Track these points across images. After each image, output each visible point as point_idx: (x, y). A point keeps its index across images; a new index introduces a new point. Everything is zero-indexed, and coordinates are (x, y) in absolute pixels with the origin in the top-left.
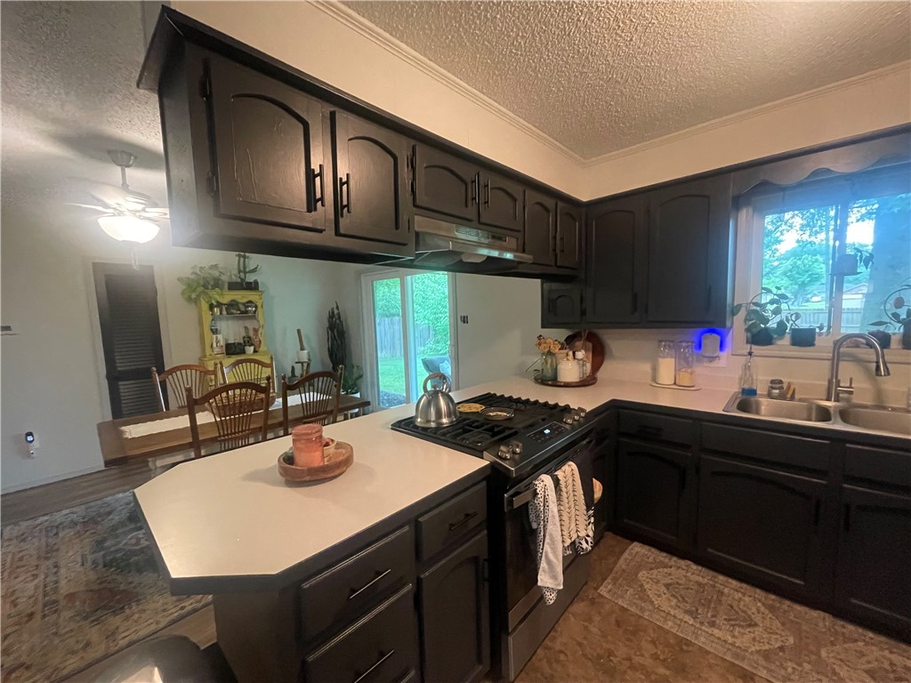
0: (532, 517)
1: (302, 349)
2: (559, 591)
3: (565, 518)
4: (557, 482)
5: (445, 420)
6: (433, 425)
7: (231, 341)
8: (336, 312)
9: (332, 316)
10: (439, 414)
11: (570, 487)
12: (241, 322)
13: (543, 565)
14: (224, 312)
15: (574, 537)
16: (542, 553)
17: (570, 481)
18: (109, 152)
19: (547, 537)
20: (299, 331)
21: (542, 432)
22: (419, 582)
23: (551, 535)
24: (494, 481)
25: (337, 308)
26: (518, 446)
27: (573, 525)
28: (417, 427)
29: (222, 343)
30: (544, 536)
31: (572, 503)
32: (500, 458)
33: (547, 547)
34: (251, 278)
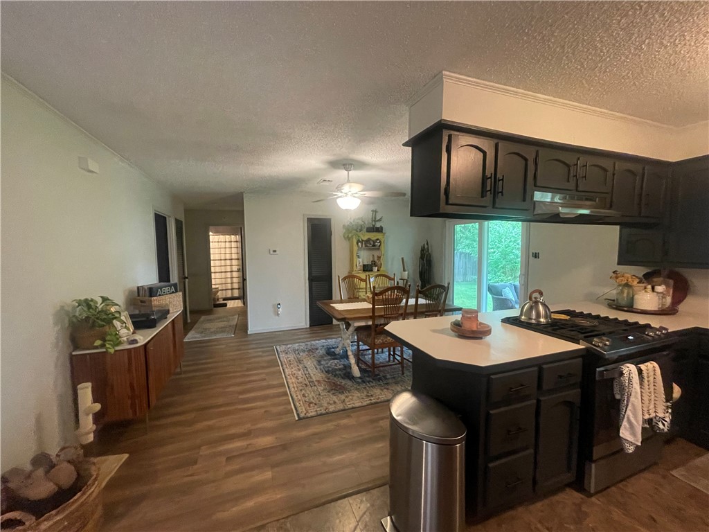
0: (616, 390)
1: (404, 271)
2: (637, 446)
3: (646, 398)
4: (640, 372)
5: (542, 320)
6: (533, 321)
7: (366, 263)
8: (426, 246)
9: (423, 249)
10: (538, 315)
11: (651, 379)
12: (370, 252)
13: (625, 423)
14: (364, 246)
15: (653, 415)
16: (624, 415)
17: (652, 373)
18: (344, 165)
19: (630, 405)
20: (402, 259)
21: (627, 337)
22: (539, 401)
23: (633, 405)
24: (590, 359)
25: (427, 244)
26: (608, 341)
27: (652, 406)
28: (523, 322)
29: (361, 264)
30: (627, 405)
31: (652, 390)
32: (594, 345)
33: (628, 412)
34: (378, 225)
